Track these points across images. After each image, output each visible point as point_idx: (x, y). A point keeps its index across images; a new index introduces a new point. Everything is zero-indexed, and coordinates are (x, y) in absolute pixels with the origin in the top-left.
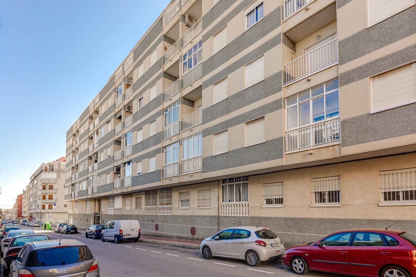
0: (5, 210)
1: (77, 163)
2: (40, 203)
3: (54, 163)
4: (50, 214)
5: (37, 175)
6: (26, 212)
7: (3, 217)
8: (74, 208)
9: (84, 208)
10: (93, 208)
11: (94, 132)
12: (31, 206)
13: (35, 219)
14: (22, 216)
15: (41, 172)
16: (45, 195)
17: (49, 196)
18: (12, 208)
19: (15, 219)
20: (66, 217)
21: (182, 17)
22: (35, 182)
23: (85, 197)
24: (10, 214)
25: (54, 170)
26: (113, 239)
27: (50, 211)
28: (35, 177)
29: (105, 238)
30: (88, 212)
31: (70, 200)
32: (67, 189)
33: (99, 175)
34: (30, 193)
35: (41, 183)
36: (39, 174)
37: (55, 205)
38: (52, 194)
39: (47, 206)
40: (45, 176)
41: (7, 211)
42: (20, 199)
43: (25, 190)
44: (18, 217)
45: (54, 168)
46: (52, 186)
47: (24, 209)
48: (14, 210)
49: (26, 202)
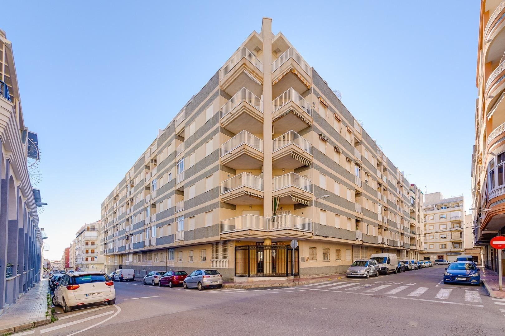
0: (53, 261)
1: (107, 229)
2: (84, 256)
3: (95, 224)
4: (92, 265)
5: (81, 233)
6: (73, 263)
7: (51, 268)
8: (108, 261)
9: (113, 261)
10: (118, 261)
11: (117, 210)
12: (77, 258)
13: (80, 269)
14: (70, 266)
15: (84, 231)
16: (88, 249)
17: (92, 250)
18: (60, 260)
19: (63, 269)
20: (103, 266)
21: (151, 161)
22: (80, 238)
23: (112, 254)
24: (59, 265)
25: (95, 229)
26: (118, 279)
27: (92, 262)
28: (80, 234)
29: (116, 279)
30: (116, 264)
31: (104, 255)
32: (102, 247)
33: (119, 239)
34: (76, 247)
35: (84, 239)
36: (83, 232)
37: (96, 257)
38: (93, 249)
39: (90, 259)
40: (88, 234)
41: (56, 263)
42: (67, 251)
43: (72, 244)
44: (65, 267)
45: (95, 228)
46: (94, 243)
47: (71, 261)
48: (62, 262)
49: (73, 254)
